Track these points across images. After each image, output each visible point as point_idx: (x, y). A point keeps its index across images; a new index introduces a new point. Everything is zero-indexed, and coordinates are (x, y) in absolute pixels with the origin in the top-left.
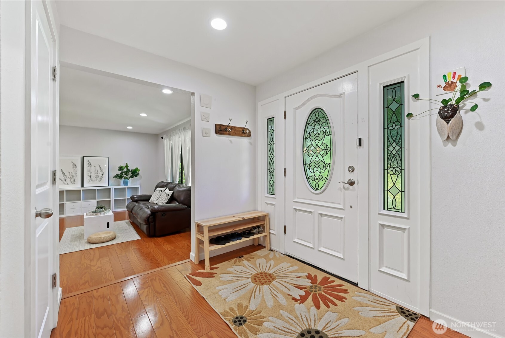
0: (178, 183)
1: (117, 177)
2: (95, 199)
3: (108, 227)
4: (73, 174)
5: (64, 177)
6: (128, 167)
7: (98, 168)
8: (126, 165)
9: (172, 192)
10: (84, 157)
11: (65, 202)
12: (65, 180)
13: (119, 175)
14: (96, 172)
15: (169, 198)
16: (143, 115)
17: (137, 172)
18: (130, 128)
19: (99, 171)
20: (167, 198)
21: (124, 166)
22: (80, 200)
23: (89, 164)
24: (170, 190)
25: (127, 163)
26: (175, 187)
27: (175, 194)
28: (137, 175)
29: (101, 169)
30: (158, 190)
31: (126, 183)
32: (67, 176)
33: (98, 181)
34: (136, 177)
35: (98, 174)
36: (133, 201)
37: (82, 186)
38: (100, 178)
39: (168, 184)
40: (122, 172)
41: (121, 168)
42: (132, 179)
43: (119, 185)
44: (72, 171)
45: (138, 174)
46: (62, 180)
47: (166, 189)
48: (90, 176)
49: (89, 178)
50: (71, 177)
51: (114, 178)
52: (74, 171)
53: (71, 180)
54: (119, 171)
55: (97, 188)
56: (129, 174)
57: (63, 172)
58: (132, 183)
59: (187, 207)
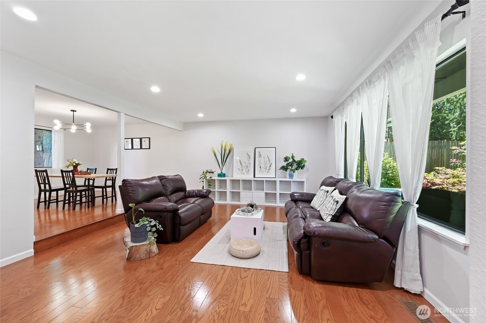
0: (355, 181)
1: (282, 169)
2: (263, 190)
3: (255, 233)
4: (248, 165)
5: (241, 167)
6: (294, 158)
7: (266, 159)
8: (292, 155)
9: (345, 197)
10: (256, 148)
11: (241, 191)
12: (242, 170)
13: (284, 166)
14: (265, 163)
15: (338, 208)
16: (301, 77)
17: (302, 164)
18: (293, 110)
19: (268, 162)
20: (334, 207)
21: (290, 156)
22: (251, 190)
23: (260, 155)
24: (341, 193)
25: (293, 154)
26: (350, 188)
27: (349, 202)
28: (303, 167)
29: (269, 160)
30: (322, 190)
31: (291, 176)
32: (243, 166)
33: (266, 172)
34: (302, 169)
35: (267, 165)
36: (292, 200)
37: (254, 177)
38: (268, 170)
39: (339, 181)
40: (288, 164)
41: (286, 159)
42: (298, 172)
43: (285, 177)
44: (247, 162)
45: (304, 165)
46: (240, 170)
47: (335, 189)
48: (260, 167)
49: (259, 169)
50: (246, 167)
51: (280, 169)
52: (249, 162)
53: (246, 170)
54: (285, 162)
55: (265, 179)
56: (293, 166)
57: (241, 163)
58: (298, 176)
59: (377, 237)
